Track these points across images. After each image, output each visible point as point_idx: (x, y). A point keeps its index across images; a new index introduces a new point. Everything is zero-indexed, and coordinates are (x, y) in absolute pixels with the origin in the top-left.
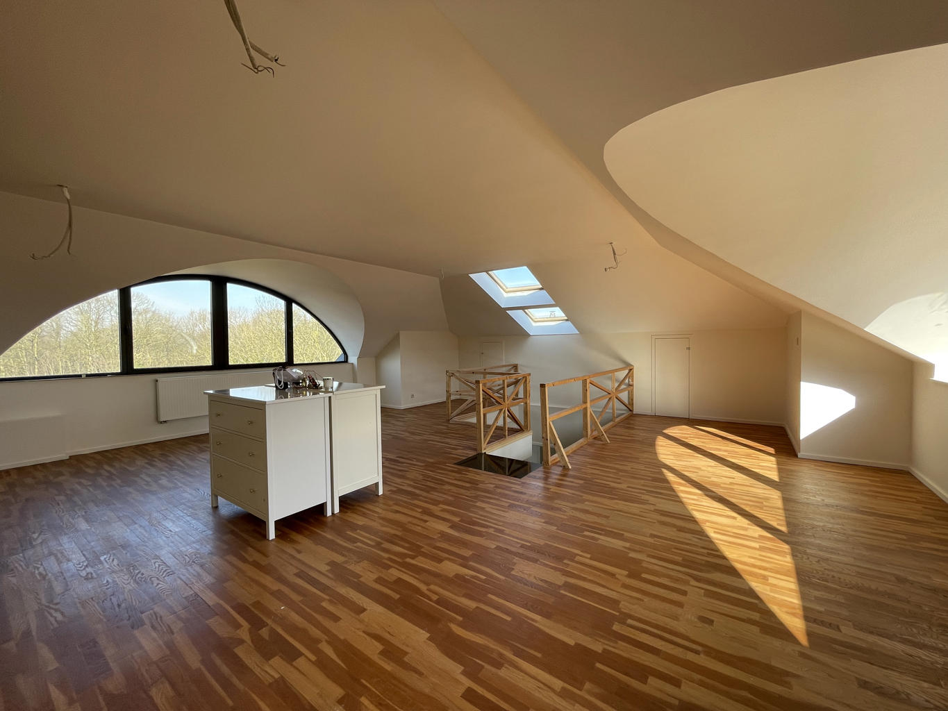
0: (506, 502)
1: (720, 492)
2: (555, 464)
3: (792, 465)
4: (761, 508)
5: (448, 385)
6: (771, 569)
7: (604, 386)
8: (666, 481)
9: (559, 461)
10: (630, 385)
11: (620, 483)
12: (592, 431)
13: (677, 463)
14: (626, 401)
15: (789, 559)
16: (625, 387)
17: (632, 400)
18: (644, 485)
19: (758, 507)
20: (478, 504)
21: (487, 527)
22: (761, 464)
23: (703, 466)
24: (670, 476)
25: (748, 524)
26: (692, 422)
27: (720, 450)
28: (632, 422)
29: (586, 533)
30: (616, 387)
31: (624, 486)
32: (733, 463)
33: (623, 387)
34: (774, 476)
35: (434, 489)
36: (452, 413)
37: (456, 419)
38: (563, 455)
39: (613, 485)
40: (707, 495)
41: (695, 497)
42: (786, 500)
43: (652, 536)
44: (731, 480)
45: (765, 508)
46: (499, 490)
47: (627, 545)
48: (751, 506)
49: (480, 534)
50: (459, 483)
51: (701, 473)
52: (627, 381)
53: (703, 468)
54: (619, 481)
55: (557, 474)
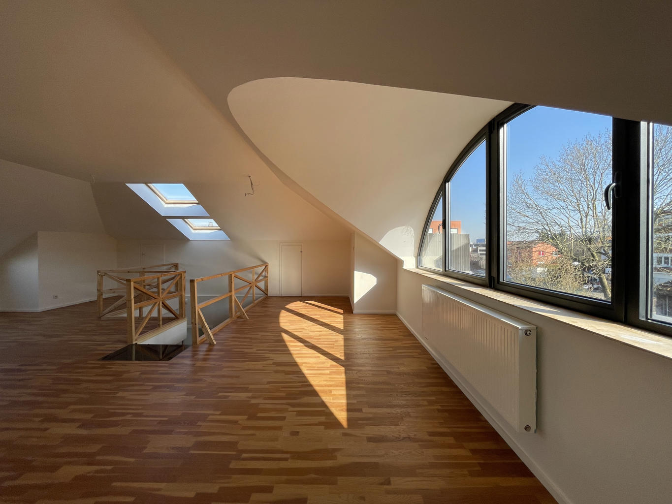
0: (150, 385)
1: (313, 342)
2: (203, 343)
3: (351, 318)
4: (333, 348)
5: (100, 284)
6: (334, 385)
7: (246, 278)
8: (283, 341)
9: (206, 340)
10: (266, 277)
11: (251, 349)
12: (236, 313)
13: (291, 327)
14: (263, 288)
15: (343, 376)
16: (263, 278)
17: (267, 287)
18: (268, 347)
19: (332, 347)
20: (120, 394)
21: (123, 414)
22: (336, 320)
23: (306, 326)
24: (286, 337)
25: (326, 360)
26: (302, 298)
27: (316, 315)
28: (266, 302)
29: (220, 394)
30: (255, 278)
31: (254, 350)
32: (322, 322)
33: (261, 278)
34: (341, 326)
35: (65, 391)
36: (104, 311)
37: (109, 316)
38: (209, 335)
39: (246, 350)
40: (306, 346)
41: (298, 349)
42: (345, 340)
43: (269, 383)
44: (320, 333)
45: (335, 347)
46: (144, 376)
47: (250, 395)
48: (328, 347)
49: (115, 424)
50: (100, 378)
51: (304, 331)
52: (264, 274)
53: (306, 328)
54: (251, 347)
55: (203, 351)
